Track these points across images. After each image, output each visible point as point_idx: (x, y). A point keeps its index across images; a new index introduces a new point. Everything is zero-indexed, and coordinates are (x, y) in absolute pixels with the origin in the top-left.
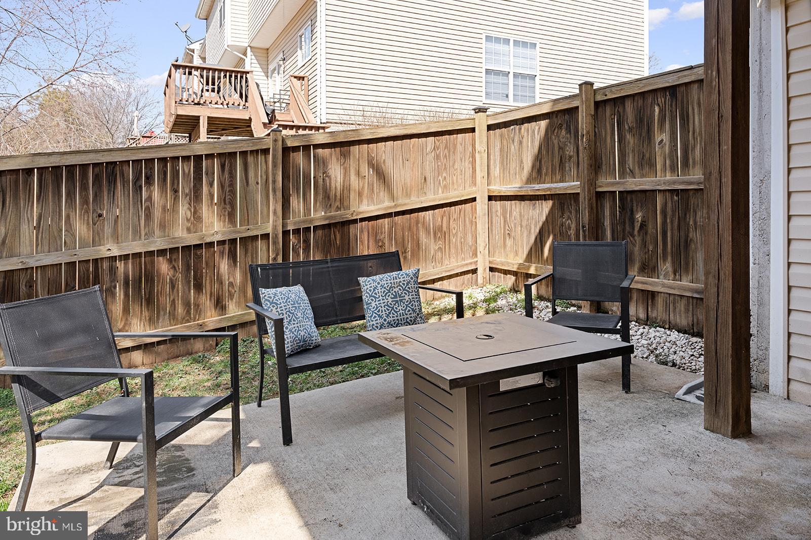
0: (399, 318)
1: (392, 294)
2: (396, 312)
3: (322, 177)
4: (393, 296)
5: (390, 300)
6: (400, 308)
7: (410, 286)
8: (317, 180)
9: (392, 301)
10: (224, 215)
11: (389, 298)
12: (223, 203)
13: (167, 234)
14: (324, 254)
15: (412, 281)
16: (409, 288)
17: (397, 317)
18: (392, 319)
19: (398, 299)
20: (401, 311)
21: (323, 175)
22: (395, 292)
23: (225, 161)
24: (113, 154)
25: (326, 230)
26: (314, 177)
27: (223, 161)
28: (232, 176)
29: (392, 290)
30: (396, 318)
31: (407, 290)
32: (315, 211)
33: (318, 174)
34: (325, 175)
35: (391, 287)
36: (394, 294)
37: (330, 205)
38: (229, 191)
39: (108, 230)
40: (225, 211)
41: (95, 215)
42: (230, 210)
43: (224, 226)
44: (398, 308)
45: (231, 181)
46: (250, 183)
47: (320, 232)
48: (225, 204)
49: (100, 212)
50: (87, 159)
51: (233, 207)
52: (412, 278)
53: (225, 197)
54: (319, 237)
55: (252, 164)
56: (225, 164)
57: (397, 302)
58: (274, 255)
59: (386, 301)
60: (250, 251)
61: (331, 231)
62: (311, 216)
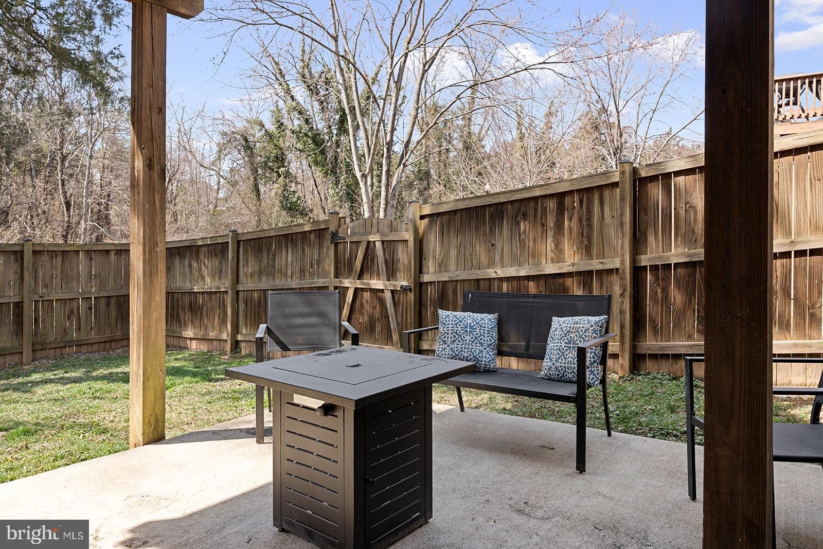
0: (566, 365)
1: (567, 339)
2: (565, 358)
3: (684, 208)
4: (567, 341)
5: (563, 344)
6: (570, 355)
7: (587, 334)
8: (678, 212)
9: (565, 347)
10: (582, 248)
11: (563, 343)
12: (581, 237)
13: (536, 263)
14: (687, 296)
15: (591, 329)
16: (586, 336)
17: (565, 363)
18: (559, 365)
19: (571, 345)
20: (570, 359)
21: (686, 205)
22: (571, 337)
23: (583, 197)
24: (501, 196)
25: (690, 269)
26: (675, 209)
27: (581, 196)
28: (590, 211)
29: (569, 335)
30: (563, 365)
31: (583, 338)
32: (676, 247)
33: (679, 204)
34: (688, 206)
35: (569, 331)
36: (569, 339)
37: (696, 240)
38: (587, 225)
39: (497, 257)
40: (582, 244)
41: (490, 245)
42: (587, 243)
43: (582, 258)
44: (569, 355)
45: (588, 215)
46: (605, 217)
47: (681, 271)
48: (583, 237)
49: (494, 242)
50: (485, 201)
51: (590, 240)
52: (592, 326)
53: (583, 231)
54: (680, 276)
55: (608, 198)
56: (583, 200)
57: (569, 348)
58: (621, 291)
59: (559, 344)
60: (605, 284)
61: (696, 270)
62: (671, 251)
